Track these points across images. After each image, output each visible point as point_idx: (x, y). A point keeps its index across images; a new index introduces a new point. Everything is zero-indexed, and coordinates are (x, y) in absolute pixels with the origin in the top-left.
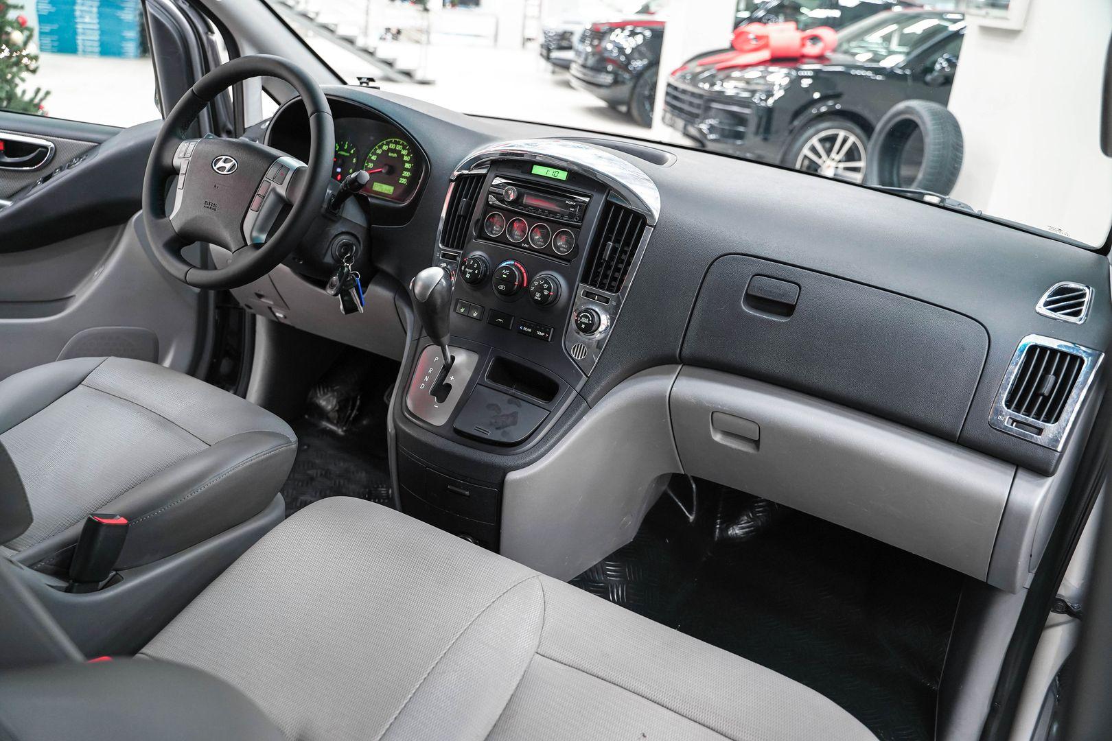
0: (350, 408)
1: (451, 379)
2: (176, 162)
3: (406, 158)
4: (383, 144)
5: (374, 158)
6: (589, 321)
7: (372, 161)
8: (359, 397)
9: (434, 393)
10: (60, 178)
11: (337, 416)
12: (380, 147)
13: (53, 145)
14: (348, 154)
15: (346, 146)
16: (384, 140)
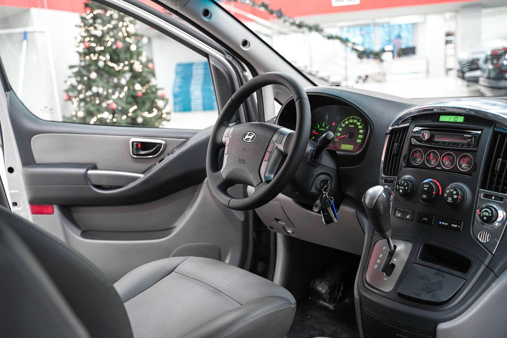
0: (337, 292)
1: (395, 260)
2: (224, 140)
3: (360, 127)
4: (345, 121)
5: (340, 129)
6: (489, 214)
7: (339, 132)
8: (342, 284)
9: (383, 270)
11: (329, 297)
12: (344, 123)
13: (164, 143)
14: (325, 130)
15: (324, 125)
16: (346, 118)
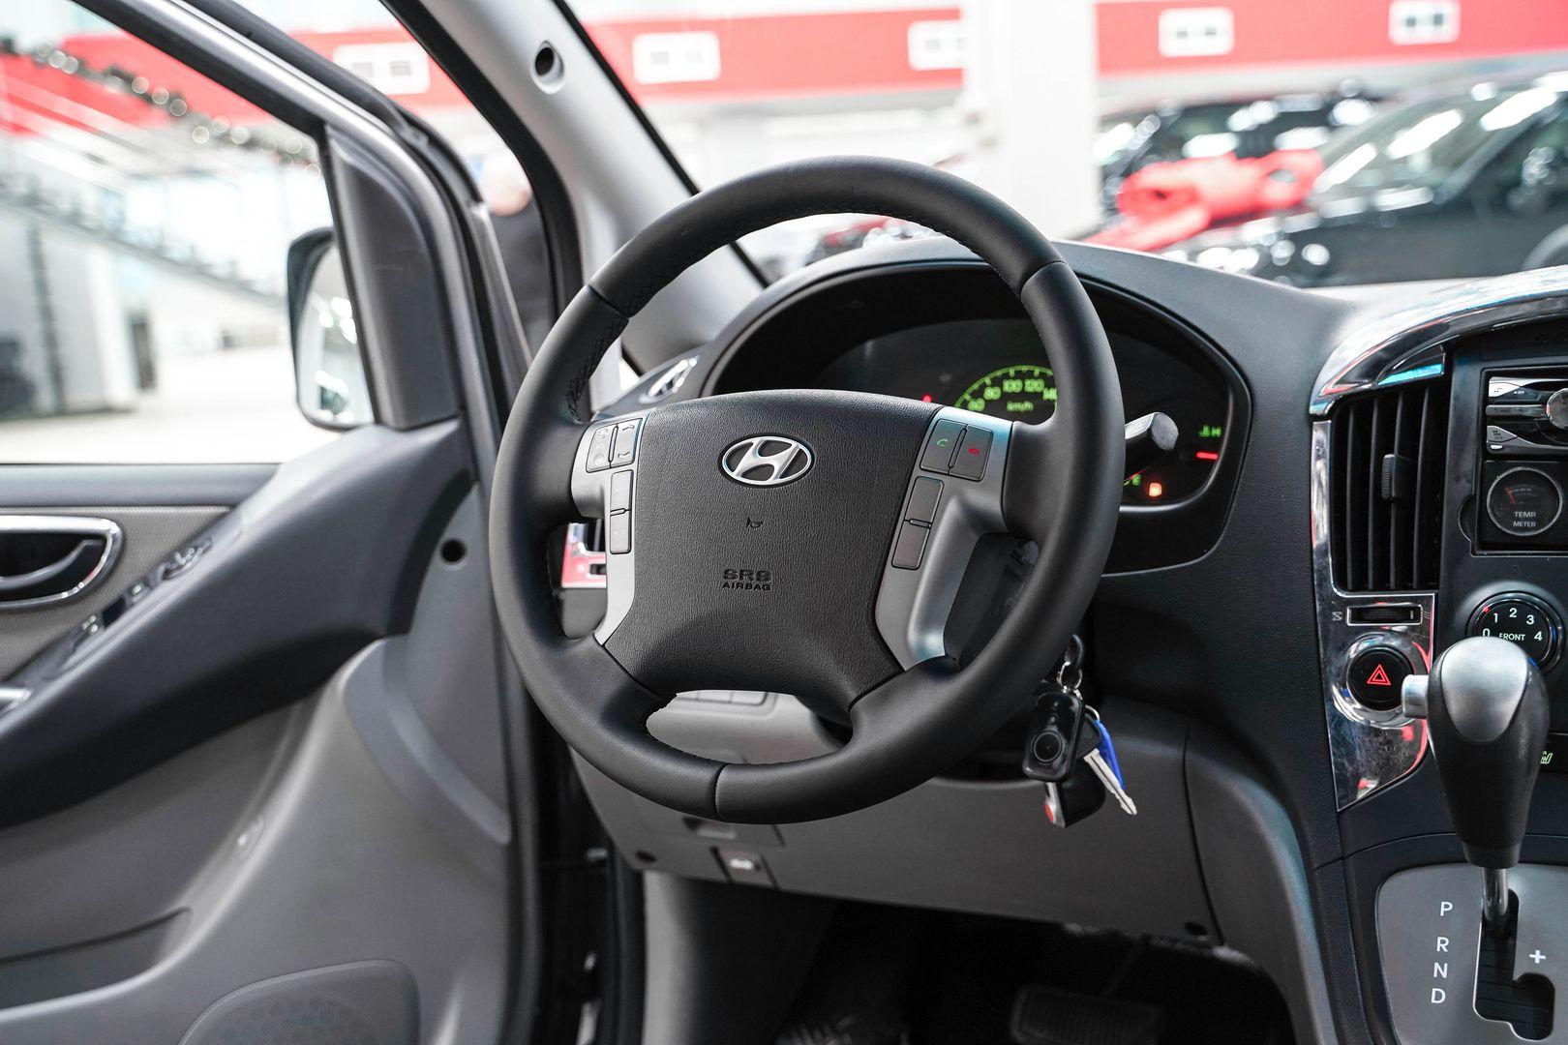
1: (1534, 960)
2: (582, 486)
4: (984, 387)
9: (1491, 1009)
10: (148, 608)
12: (978, 395)
13: (115, 529)
16: (985, 375)
